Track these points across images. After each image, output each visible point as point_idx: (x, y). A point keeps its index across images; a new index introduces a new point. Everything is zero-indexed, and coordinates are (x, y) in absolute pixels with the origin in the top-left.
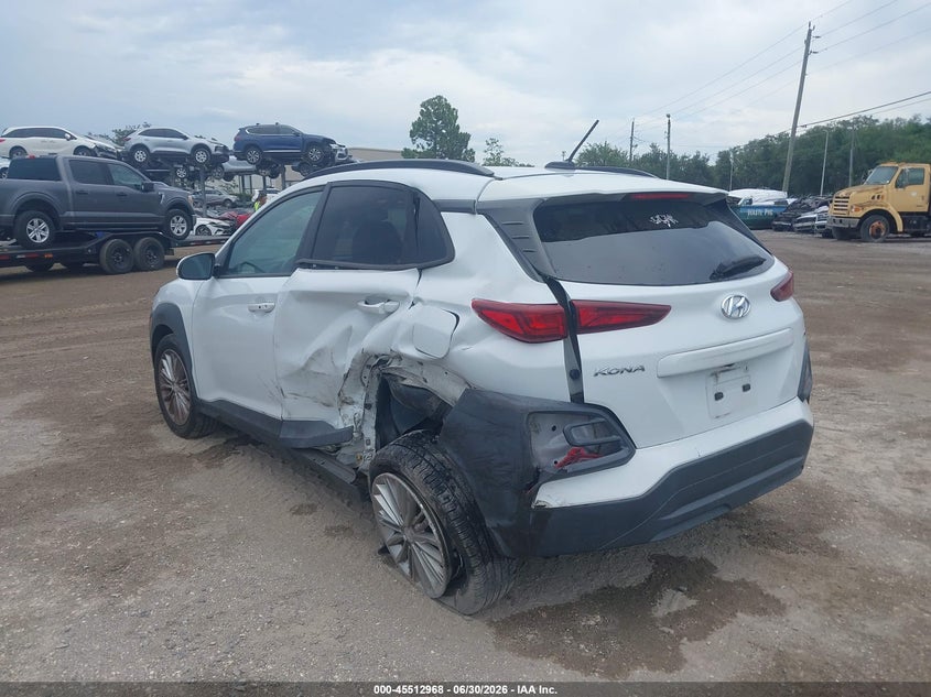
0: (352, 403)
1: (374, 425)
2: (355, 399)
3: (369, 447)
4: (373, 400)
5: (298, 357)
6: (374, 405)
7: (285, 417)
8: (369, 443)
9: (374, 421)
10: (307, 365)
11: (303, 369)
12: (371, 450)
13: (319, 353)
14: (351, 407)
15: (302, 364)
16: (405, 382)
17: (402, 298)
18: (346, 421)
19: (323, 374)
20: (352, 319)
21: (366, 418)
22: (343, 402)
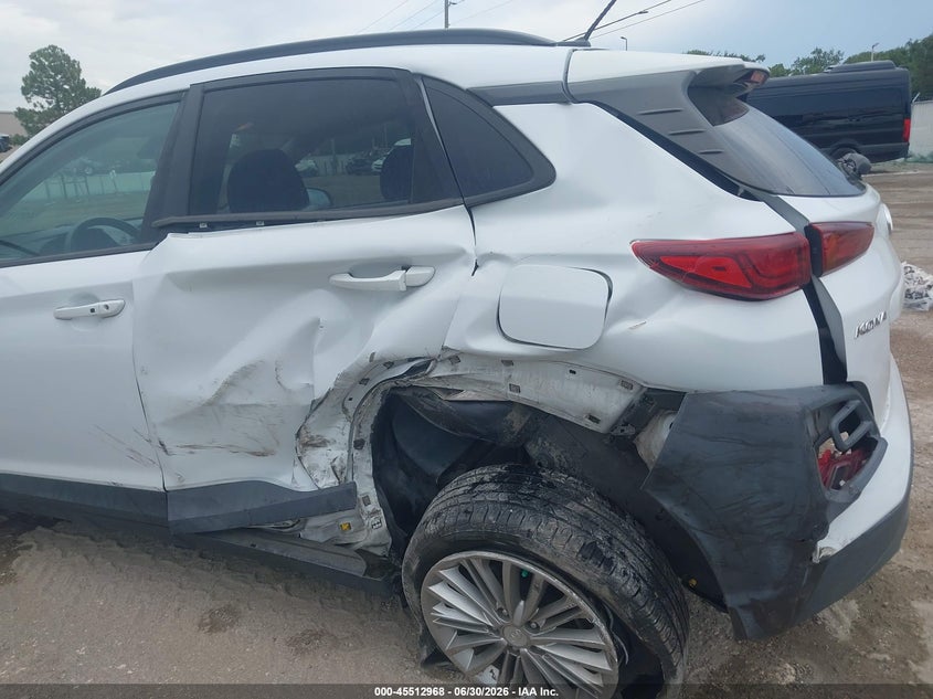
0: (324, 443)
1: (370, 472)
2: (328, 438)
3: (370, 508)
4: (367, 433)
5: (198, 385)
6: (368, 440)
7: (171, 484)
8: (367, 501)
9: (370, 465)
10: (220, 395)
11: (210, 404)
12: (375, 512)
13: (246, 372)
14: (322, 450)
15: (208, 393)
16: (459, 397)
17: (442, 259)
18: (317, 474)
19: (257, 405)
20: (319, 306)
21: (357, 463)
22: (306, 445)
